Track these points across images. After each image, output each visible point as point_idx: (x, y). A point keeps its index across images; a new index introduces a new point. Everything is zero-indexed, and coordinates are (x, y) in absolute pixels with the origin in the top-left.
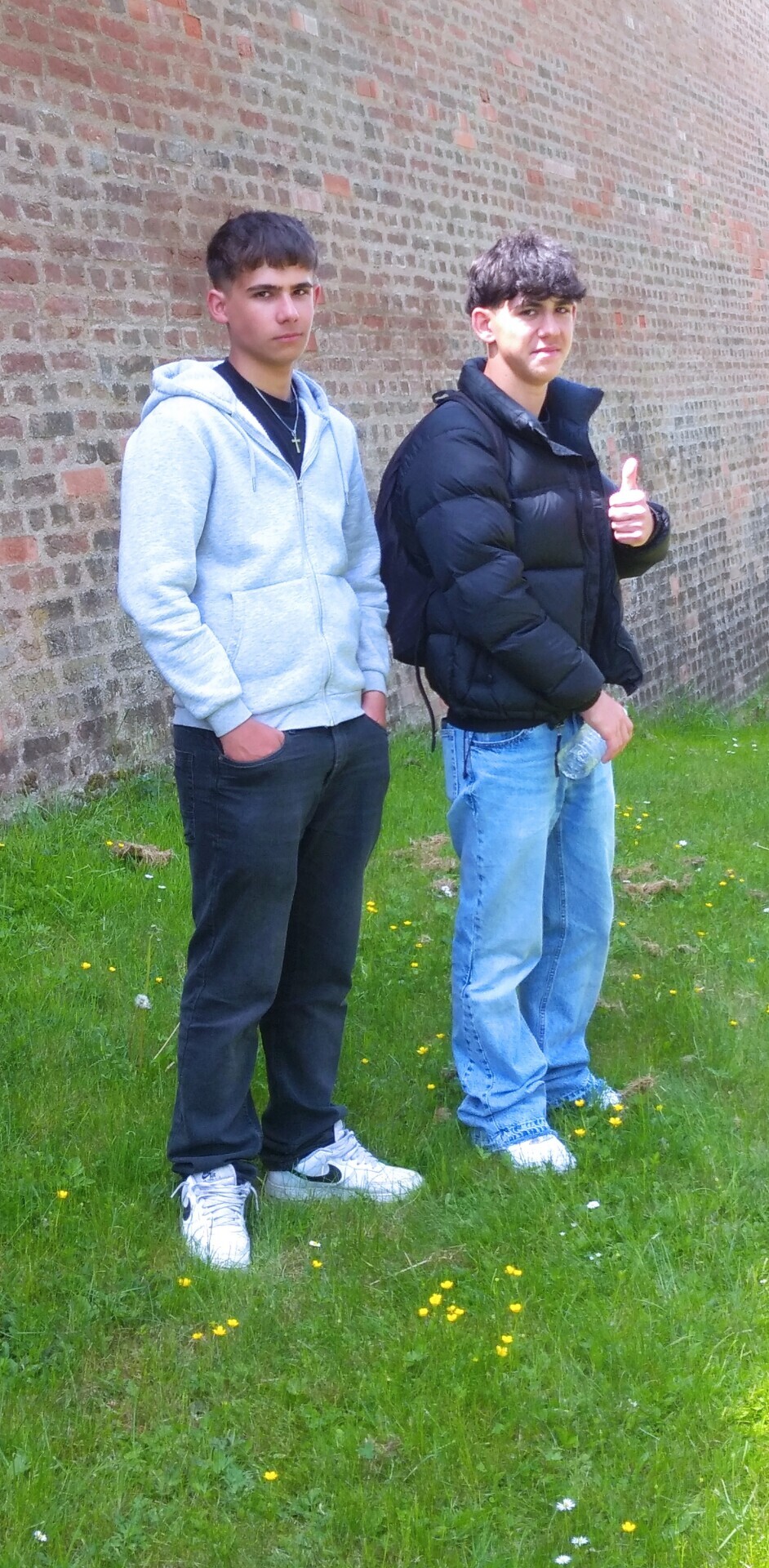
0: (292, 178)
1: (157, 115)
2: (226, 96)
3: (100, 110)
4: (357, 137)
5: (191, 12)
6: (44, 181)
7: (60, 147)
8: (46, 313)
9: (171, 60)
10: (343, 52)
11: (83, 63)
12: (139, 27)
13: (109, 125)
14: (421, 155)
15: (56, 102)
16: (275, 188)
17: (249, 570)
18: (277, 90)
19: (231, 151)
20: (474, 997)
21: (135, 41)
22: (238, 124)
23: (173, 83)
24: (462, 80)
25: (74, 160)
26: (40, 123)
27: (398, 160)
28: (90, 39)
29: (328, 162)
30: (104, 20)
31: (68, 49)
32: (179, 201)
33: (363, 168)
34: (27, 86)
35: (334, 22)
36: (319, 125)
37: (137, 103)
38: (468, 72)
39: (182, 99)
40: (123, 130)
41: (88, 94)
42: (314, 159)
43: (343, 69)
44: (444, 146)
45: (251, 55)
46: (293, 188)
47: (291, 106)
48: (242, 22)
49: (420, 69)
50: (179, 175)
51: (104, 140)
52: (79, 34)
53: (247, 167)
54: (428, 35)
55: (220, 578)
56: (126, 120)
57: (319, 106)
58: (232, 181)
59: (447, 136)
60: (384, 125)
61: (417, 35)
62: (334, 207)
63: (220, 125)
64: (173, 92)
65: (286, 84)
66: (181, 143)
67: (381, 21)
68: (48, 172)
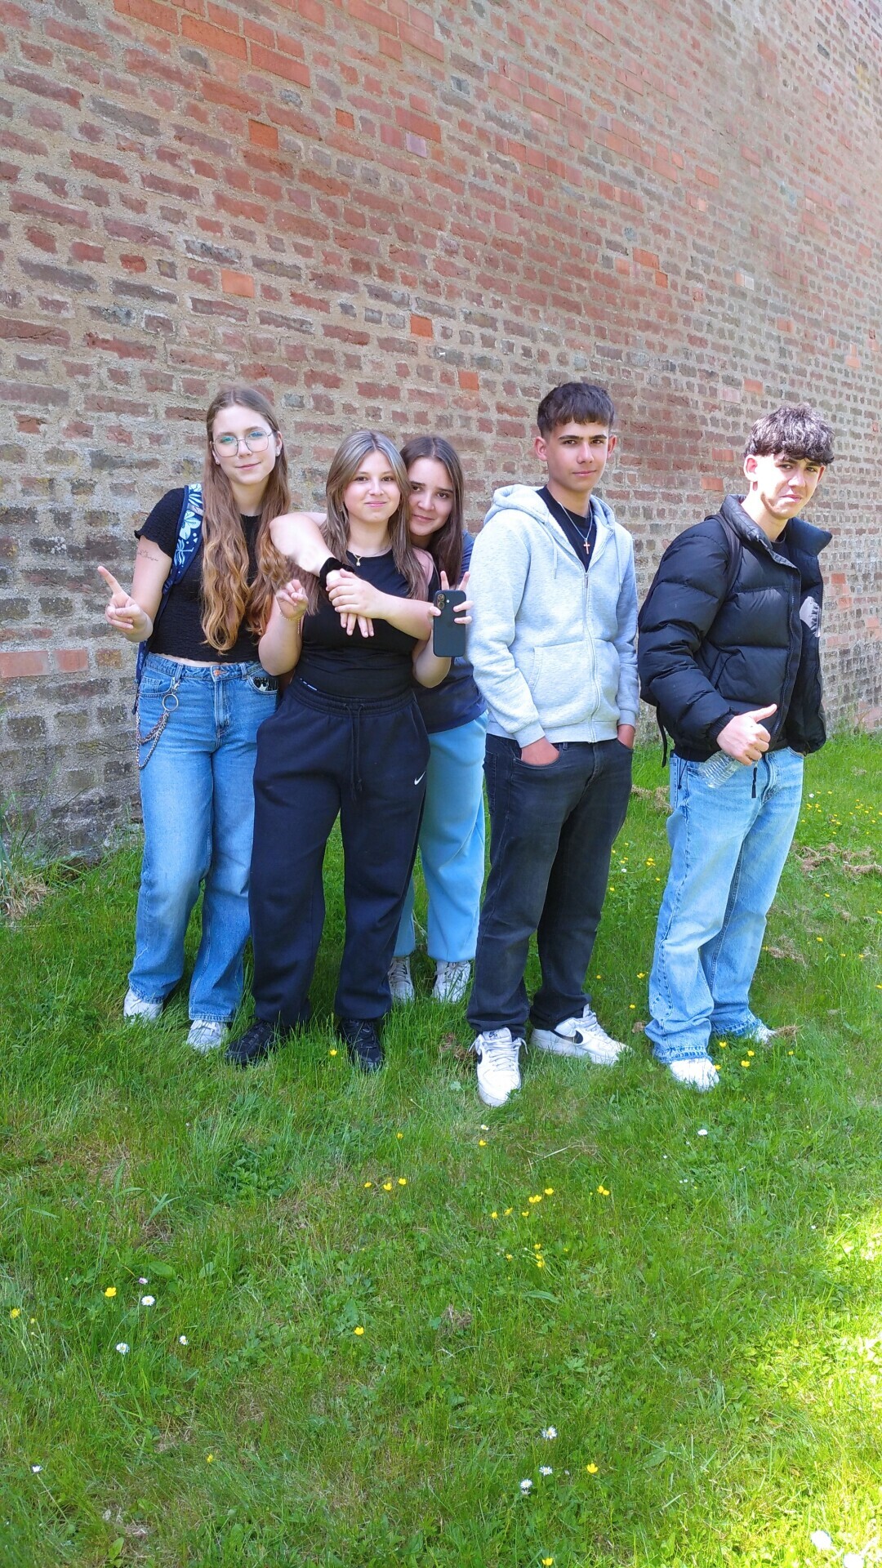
0: (721, 380)
1: (627, 336)
2: (680, 326)
3: (586, 330)
4: (773, 357)
5: (661, 270)
6: (538, 373)
7: (553, 352)
8: (528, 457)
9: (642, 300)
10: (770, 301)
11: (577, 299)
12: (621, 278)
13: (592, 340)
14: (819, 370)
15: (554, 323)
16: (707, 386)
17: (548, 635)
18: (717, 323)
19: (678, 361)
20: (667, 949)
21: (617, 287)
22: (686, 344)
23: (642, 315)
24: (856, 324)
25: (562, 361)
26: (541, 336)
27: (802, 373)
28: (584, 284)
29: (749, 371)
30: (597, 274)
31: (569, 290)
32: (636, 391)
33: (774, 376)
34: (535, 312)
35: (767, 281)
36: (746, 347)
37: (614, 327)
38: (862, 319)
39: (647, 326)
40: (601, 343)
41: (578, 319)
42: (739, 369)
43: (770, 313)
44: (836, 365)
45: (702, 300)
46: (720, 386)
47: (727, 334)
48: (699, 278)
49: (826, 315)
50: (637, 374)
51: (587, 349)
52: (576, 280)
53: (687, 371)
54: (835, 293)
55: (530, 636)
56: (604, 338)
57: (747, 335)
58: (676, 380)
59: (841, 359)
60: (794, 350)
61: (827, 293)
62: (749, 400)
63: (672, 343)
64: (641, 321)
65: (725, 320)
66: (642, 354)
67: (802, 282)
68: (542, 367)
